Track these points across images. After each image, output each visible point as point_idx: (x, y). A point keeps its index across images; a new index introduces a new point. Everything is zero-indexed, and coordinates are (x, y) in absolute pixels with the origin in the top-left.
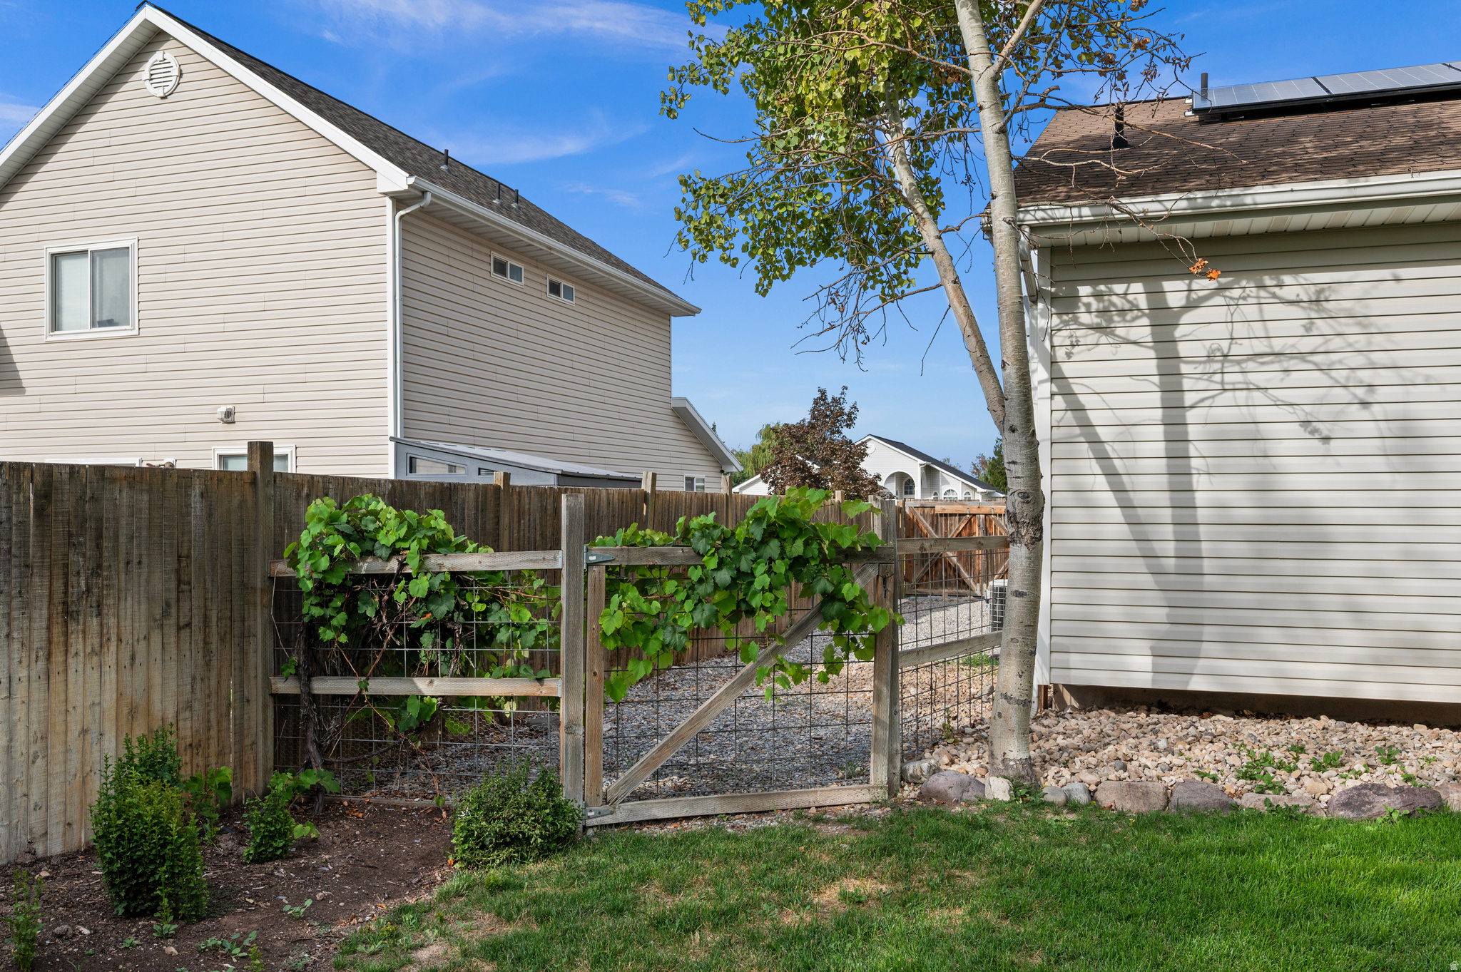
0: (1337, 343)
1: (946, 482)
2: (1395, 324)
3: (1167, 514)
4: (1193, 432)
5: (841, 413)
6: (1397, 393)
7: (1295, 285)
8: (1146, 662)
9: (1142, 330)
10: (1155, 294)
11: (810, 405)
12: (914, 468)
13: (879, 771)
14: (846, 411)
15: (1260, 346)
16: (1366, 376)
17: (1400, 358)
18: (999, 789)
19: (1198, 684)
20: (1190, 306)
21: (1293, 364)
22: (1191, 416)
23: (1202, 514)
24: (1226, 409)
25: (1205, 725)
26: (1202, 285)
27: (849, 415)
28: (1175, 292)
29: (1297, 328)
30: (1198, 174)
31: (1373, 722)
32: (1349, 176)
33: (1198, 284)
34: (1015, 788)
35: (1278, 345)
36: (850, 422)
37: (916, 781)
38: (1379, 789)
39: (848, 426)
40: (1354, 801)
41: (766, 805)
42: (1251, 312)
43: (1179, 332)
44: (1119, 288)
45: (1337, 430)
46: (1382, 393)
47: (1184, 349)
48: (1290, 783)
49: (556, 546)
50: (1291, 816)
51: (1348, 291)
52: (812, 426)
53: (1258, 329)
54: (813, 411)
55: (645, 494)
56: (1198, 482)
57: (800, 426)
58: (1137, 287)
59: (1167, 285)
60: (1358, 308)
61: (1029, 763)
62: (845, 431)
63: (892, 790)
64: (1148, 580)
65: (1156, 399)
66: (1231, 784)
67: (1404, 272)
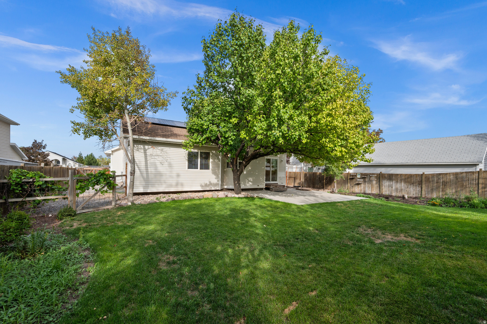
0: (164, 155)
1: (68, 162)
2: (170, 153)
3: (145, 172)
4: (148, 163)
5: (42, 146)
6: (170, 160)
7: (160, 148)
8: (142, 189)
9: (142, 151)
10: (144, 147)
11: (32, 143)
12: (60, 159)
13: (113, 204)
14: (43, 145)
15: (156, 154)
16: (167, 158)
17: (170, 157)
18: (130, 204)
19: (149, 191)
20: (148, 149)
21: (159, 156)
22: (148, 161)
23: (149, 172)
24: (152, 161)
25: (149, 196)
26: (150, 147)
27: (44, 147)
28: (146, 147)
29: (160, 153)
30: (149, 134)
31: (166, 194)
32: (166, 138)
33: (149, 146)
34: (132, 203)
35: (158, 154)
36: (44, 148)
37: (118, 204)
38: (169, 199)
39: (43, 149)
40: (167, 200)
41: (99, 209)
42: (155, 150)
43: (147, 152)
44: (140, 146)
45: (164, 164)
46: (168, 160)
47: (147, 154)
48: (161, 199)
49: (68, 176)
50: (162, 202)
51: (165, 149)
52: (32, 148)
53: (156, 152)
54: (33, 144)
55: (42, 167)
56: (149, 169)
57: (28, 148)
58: (142, 146)
59: (146, 146)
60: (166, 151)
61: (133, 200)
62: (43, 150)
63: (115, 206)
64: (143, 180)
65: (144, 159)
66: (155, 200)
67: (171, 148)
